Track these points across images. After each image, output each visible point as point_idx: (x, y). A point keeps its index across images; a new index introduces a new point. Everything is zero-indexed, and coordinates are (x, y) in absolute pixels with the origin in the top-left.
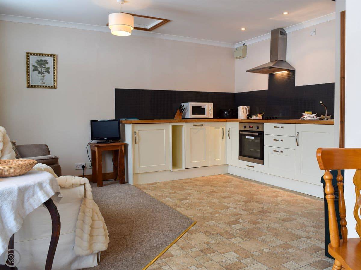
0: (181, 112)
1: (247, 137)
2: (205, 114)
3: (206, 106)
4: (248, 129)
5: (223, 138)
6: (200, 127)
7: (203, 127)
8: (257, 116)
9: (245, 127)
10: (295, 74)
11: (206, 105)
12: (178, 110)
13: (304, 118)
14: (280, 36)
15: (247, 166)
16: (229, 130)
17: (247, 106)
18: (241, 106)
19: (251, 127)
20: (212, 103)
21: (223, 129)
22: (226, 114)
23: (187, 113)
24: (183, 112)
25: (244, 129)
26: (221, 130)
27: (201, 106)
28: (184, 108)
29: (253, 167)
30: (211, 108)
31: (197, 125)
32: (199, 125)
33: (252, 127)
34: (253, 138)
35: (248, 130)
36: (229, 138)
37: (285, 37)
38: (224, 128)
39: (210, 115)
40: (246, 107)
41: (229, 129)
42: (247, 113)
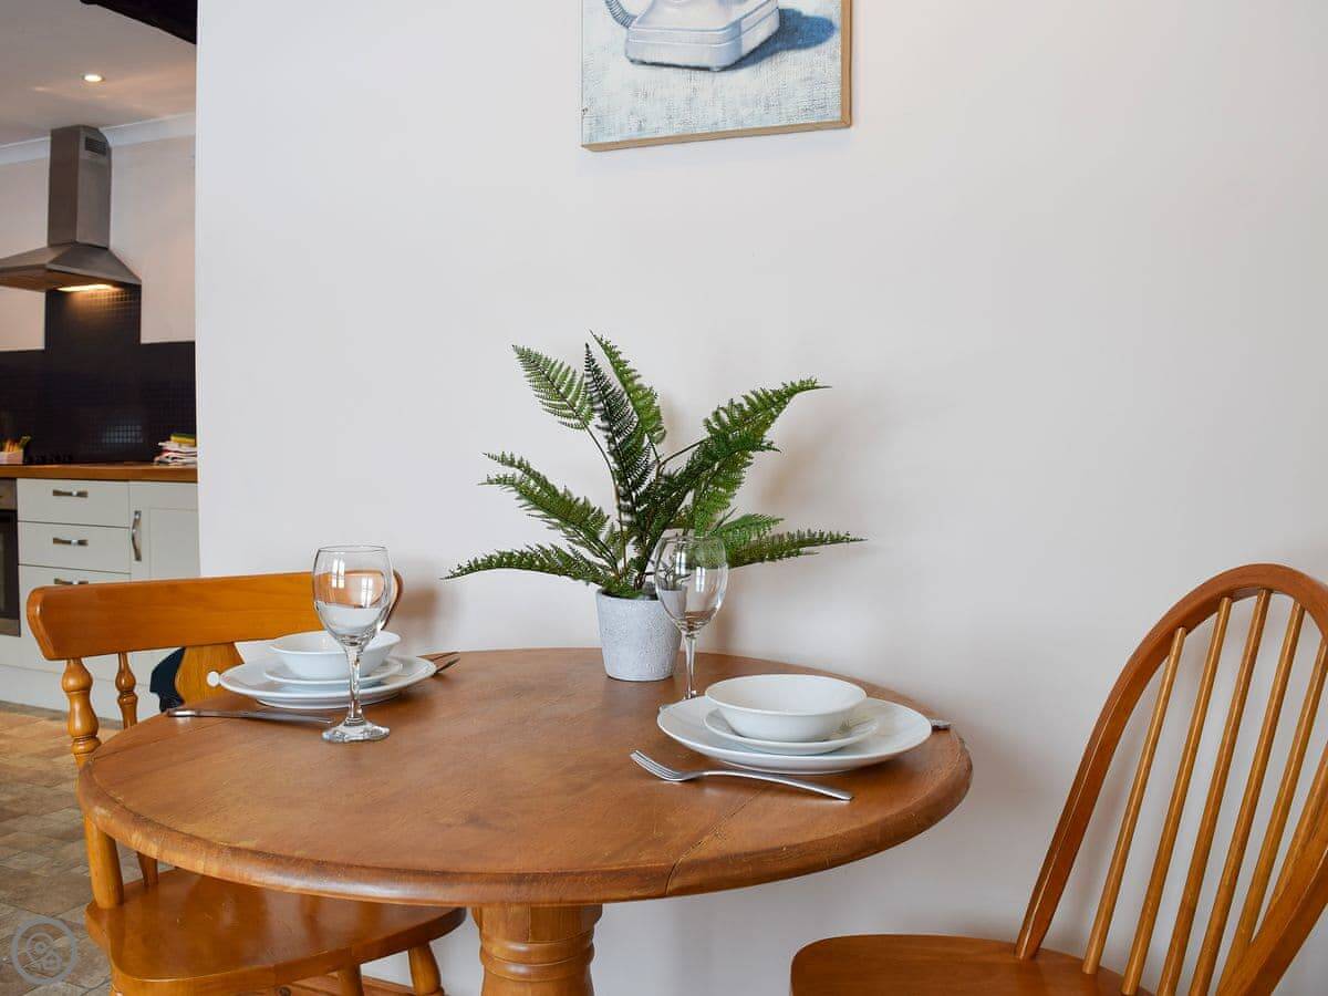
10: (140, 298)
13: (167, 457)
14: (84, 155)
37: (102, 160)
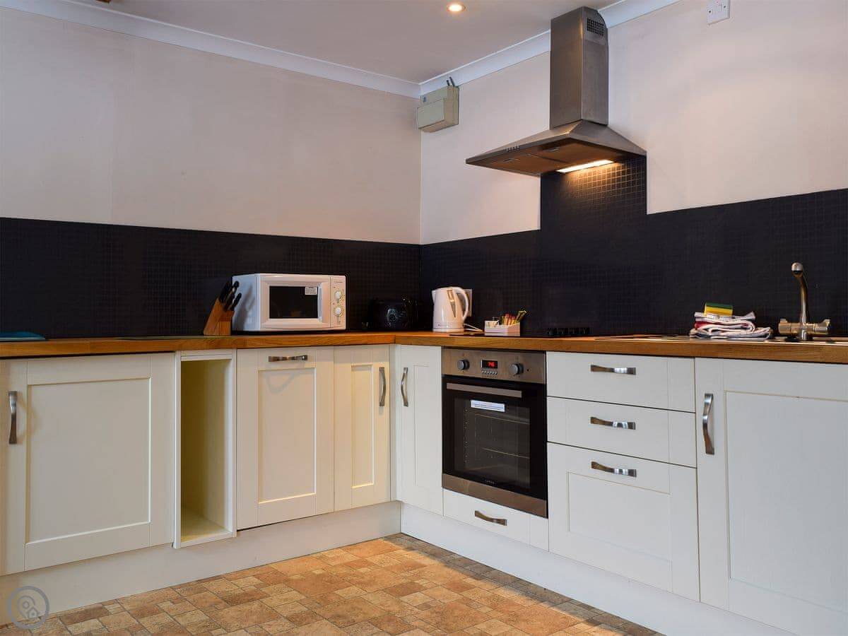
0: (225, 309)
1: (475, 404)
2: (315, 316)
3: (322, 287)
4: (477, 371)
5: (382, 404)
6: (295, 365)
7: (307, 364)
8: (500, 324)
9: (467, 365)
11: (319, 283)
12: (217, 300)
13: (706, 330)
14: (585, 35)
15: (478, 514)
16: (404, 376)
17: (463, 288)
18: (446, 289)
19: (491, 367)
20: (343, 278)
21: (382, 370)
22: (392, 317)
23: (250, 313)
24: (236, 309)
25: (460, 373)
26: (373, 375)
27: (303, 289)
28: (236, 295)
29: (502, 522)
30: (338, 294)
31: (284, 359)
32: (293, 358)
33: (496, 367)
34: (500, 407)
35: (480, 376)
36: (406, 404)
37: (601, 40)
38: (386, 365)
39: (334, 319)
40: (462, 291)
41: (406, 369)
42: (464, 310)
